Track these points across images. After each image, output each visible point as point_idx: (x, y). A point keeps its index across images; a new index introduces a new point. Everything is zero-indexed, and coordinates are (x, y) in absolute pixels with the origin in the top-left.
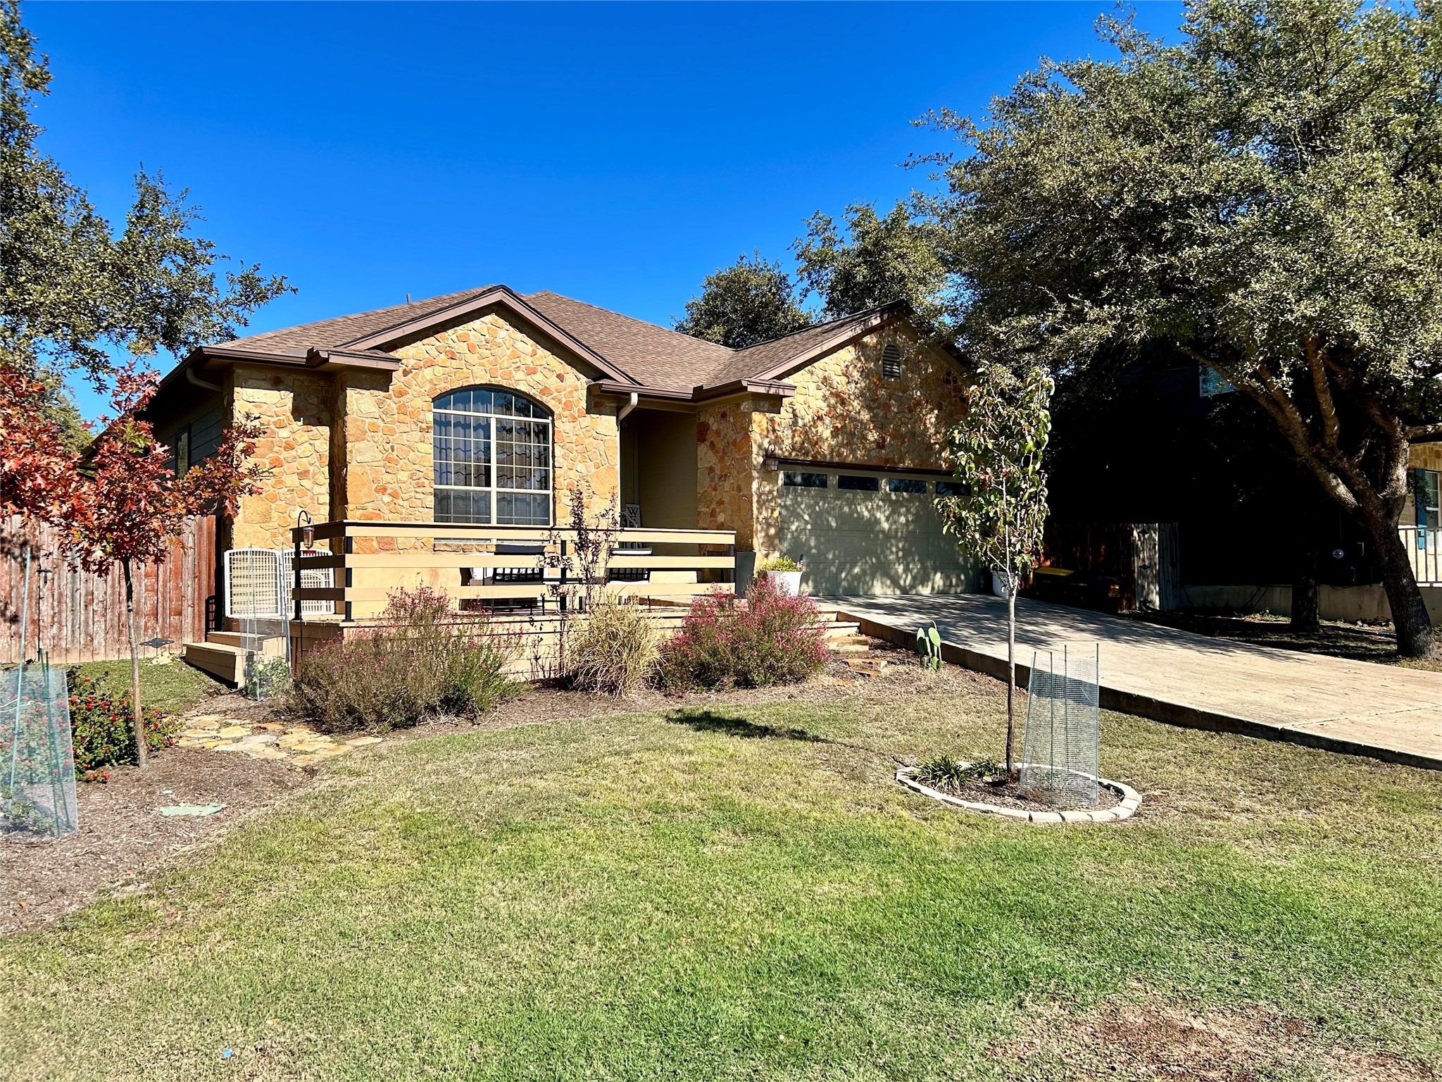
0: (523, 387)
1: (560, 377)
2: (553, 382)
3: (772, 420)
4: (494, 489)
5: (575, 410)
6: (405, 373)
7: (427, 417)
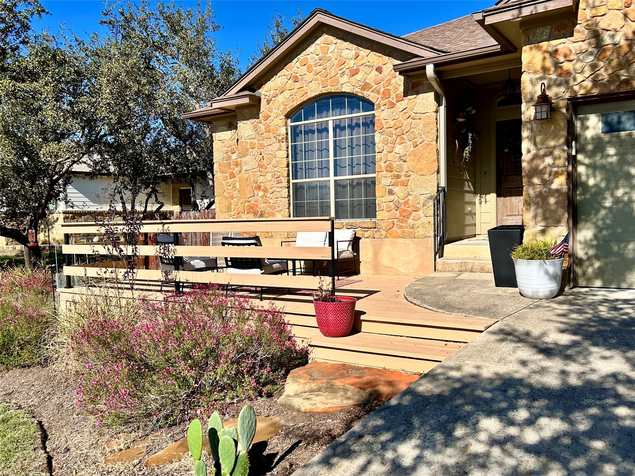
1: (379, 69)
2: (373, 76)
3: (554, 53)
4: (332, 178)
5: (393, 95)
6: (268, 102)
7: (283, 131)
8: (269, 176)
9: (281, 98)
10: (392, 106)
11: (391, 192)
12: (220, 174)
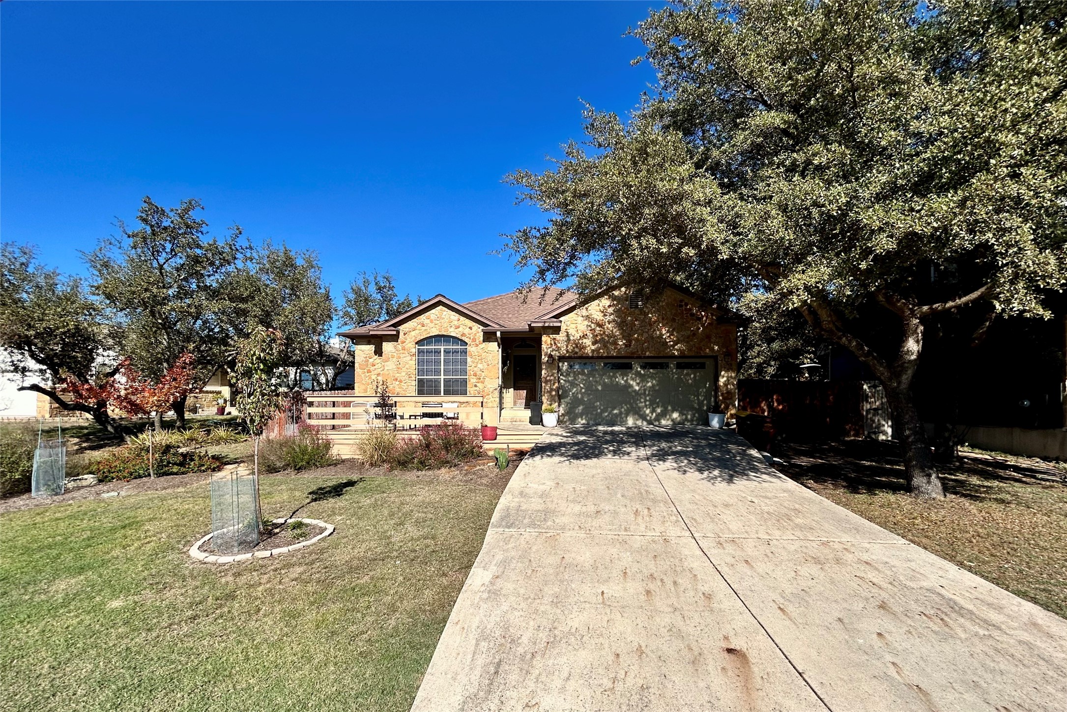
0: (453, 334)
1: (471, 328)
2: (467, 331)
3: (554, 339)
4: (442, 377)
5: (477, 341)
6: (405, 334)
7: (414, 350)
8: (403, 374)
9: (413, 333)
10: (477, 345)
11: (476, 386)
12: (359, 370)
